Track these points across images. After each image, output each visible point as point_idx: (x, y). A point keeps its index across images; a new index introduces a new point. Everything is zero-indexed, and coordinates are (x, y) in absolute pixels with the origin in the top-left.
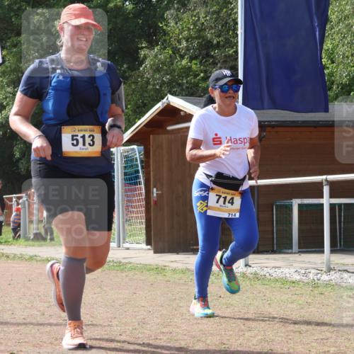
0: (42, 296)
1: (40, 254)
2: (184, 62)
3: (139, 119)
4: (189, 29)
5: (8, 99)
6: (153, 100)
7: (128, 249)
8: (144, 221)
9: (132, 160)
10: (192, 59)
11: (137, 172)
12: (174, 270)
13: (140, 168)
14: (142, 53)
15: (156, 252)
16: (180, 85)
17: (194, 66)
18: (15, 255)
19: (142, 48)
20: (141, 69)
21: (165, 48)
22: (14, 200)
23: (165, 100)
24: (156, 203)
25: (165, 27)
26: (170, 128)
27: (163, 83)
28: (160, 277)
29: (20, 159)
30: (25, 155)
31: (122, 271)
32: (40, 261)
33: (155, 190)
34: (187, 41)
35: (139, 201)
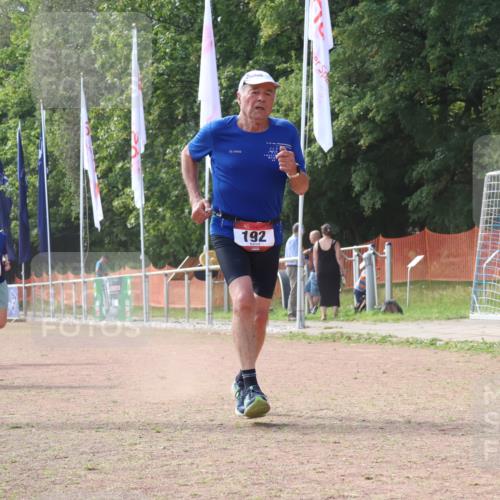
0: (405, 396)
1: (396, 334)
5: (341, 103)
18: (360, 335)
22: (355, 253)
29: (362, 193)
30: (368, 186)
32: (397, 344)
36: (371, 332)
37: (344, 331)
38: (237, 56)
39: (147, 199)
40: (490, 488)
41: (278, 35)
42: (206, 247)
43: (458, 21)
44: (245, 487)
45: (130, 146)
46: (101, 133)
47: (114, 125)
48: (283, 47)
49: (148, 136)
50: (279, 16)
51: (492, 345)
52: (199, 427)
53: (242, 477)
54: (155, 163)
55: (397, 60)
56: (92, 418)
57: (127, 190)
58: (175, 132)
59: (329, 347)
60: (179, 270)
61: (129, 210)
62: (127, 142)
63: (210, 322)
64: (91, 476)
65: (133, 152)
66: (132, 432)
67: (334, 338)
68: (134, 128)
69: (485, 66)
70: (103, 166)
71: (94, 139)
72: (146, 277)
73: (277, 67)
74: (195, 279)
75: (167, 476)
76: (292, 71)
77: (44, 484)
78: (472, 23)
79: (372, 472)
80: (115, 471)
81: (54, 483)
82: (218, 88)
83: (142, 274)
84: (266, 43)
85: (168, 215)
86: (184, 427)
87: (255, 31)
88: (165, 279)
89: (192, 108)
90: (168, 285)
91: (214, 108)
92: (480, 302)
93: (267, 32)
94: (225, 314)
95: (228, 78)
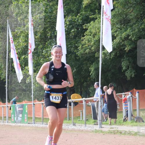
36: (130, 130)
37: (119, 129)
38: (73, 12)
41: (90, 3)
45: (28, 49)
47: (21, 40)
48: (93, 8)
49: (36, 45)
54: (38, 56)
55: (141, 14)
57: (26, 67)
58: (47, 43)
59: (112, 136)
62: (27, 47)
67: (115, 133)
72: (34, 104)
73: (90, 17)
76: (96, 18)
84: (85, 6)
88: (42, 105)
89: (54, 33)
90: (43, 108)
94: (67, 121)
95: (70, 21)
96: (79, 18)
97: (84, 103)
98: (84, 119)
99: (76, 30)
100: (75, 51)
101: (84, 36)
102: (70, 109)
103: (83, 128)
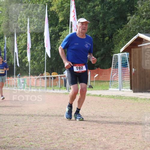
0: (93, 108)
1: (90, 93)
2: (145, 20)
3: (127, 43)
4: (147, 8)
6: (132, 35)
7: (123, 91)
8: (129, 81)
9: (124, 58)
10: (147, 19)
11: (127, 62)
12: (141, 99)
13: (128, 61)
14: (128, 18)
15: (134, 92)
16: (143, 29)
17: (148, 22)
19: (128, 16)
20: (128, 24)
21: (137, 15)
23: (137, 35)
24: (134, 74)
25: (137, 7)
26: (139, 46)
27: (136, 29)
28: (136, 101)
31: (122, 99)
32: (91, 96)
33: (133, 69)
34: (146, 12)
35: (127, 73)
38: (53, 25)
39: (31, 59)
40: (113, 131)
41: (64, 20)
42: (45, 71)
43: (107, 18)
44: (54, 130)
45: (27, 46)
46: (20, 43)
47: (23, 41)
48: (65, 23)
49: (31, 44)
50: (64, 16)
51: (114, 96)
52: (43, 116)
53: (53, 128)
54: (33, 51)
55: (92, 27)
56: (16, 113)
57: (26, 57)
58: (38, 43)
60: (39, 77)
61: (26, 62)
63: (46, 90)
64: (16, 127)
65: (28, 48)
66: (26, 116)
68: (28, 42)
69: (113, 29)
70: (20, 51)
71: (18, 44)
72: (30, 78)
73: (63, 28)
74: (42, 79)
75: (35, 127)
76: (67, 29)
77: (4, 129)
78: (110, 18)
79: (85, 127)
80: (22, 126)
81: (6, 129)
82: (49, 33)
83: (29, 78)
84: (61, 22)
85: (36, 63)
86: (39, 115)
87: (58, 19)
88: (35, 79)
89: (42, 37)
90: (36, 81)
91: (48, 37)
92: (112, 86)
93: (61, 19)
94: (50, 88)
95: (51, 30)
96: (57, 29)
97: (59, 78)
98: (59, 87)
99: (55, 35)
100: (55, 48)
101: (59, 39)
102: (51, 81)
103: (58, 91)
